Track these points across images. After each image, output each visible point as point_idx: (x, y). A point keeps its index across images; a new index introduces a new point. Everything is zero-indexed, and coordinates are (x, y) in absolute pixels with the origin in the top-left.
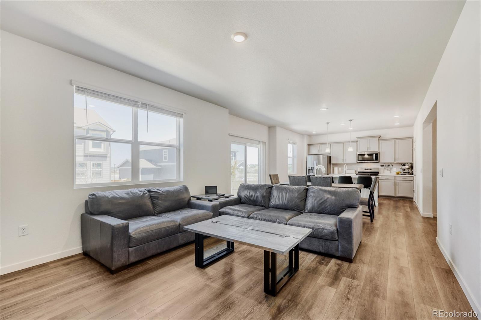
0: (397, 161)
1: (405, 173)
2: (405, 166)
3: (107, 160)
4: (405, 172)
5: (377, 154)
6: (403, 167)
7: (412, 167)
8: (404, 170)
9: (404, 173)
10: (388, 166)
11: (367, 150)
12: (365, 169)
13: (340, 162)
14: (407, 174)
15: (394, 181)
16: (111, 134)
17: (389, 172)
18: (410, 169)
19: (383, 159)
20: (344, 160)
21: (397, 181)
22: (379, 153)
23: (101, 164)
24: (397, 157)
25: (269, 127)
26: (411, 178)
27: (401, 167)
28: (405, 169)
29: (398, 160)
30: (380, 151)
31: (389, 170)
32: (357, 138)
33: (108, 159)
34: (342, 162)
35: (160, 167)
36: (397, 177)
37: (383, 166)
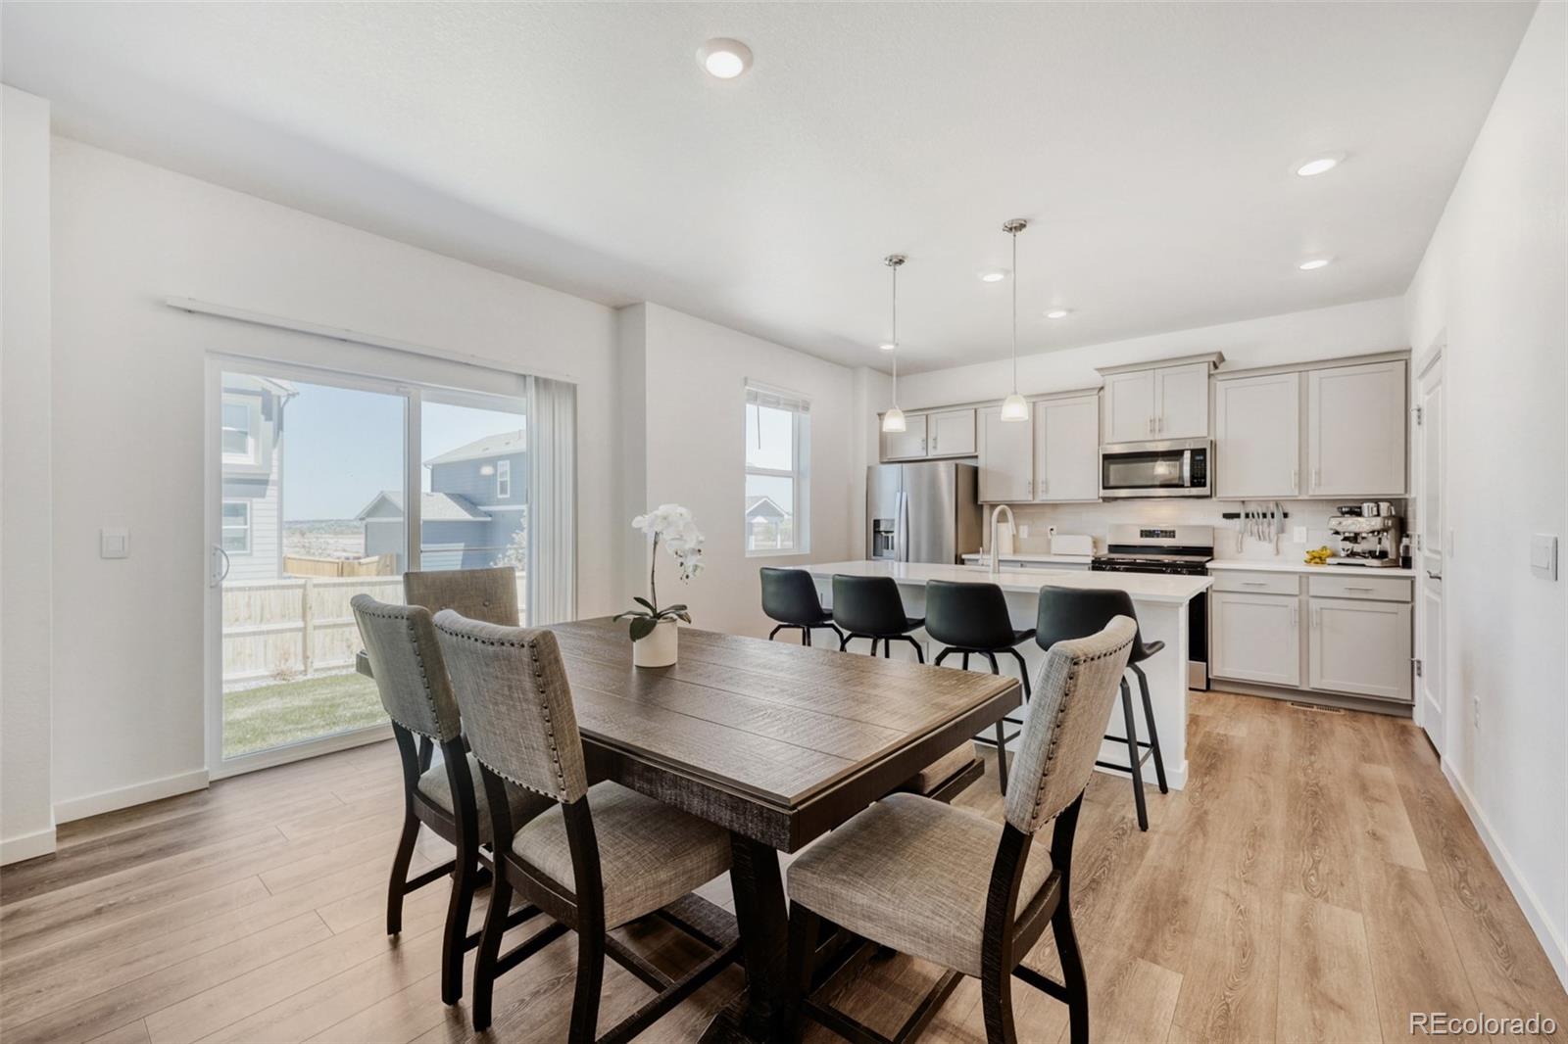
0: (1314, 490)
1: (1363, 555)
2: (1359, 514)
3: (268, 493)
4: (1358, 548)
5: (1203, 451)
6: (1351, 524)
7: (1401, 525)
8: (1355, 538)
9: (1353, 554)
10: (1265, 516)
11: (1152, 431)
12: (1145, 534)
13: (1021, 495)
14: (1375, 562)
15: (1296, 599)
16: (282, 403)
17: (1267, 547)
18: (1392, 533)
19: (1233, 479)
20: (1040, 487)
21: (1314, 604)
22: (1214, 445)
23: (244, 506)
24: (1313, 466)
25: (618, 309)
26: (1401, 591)
27: (1334, 523)
28: (1357, 535)
29: (1319, 484)
30: (1219, 435)
31: (1270, 541)
32: (1099, 370)
33: (272, 491)
34: (1030, 498)
35: (489, 519)
36: (1311, 578)
37: (1237, 516)
